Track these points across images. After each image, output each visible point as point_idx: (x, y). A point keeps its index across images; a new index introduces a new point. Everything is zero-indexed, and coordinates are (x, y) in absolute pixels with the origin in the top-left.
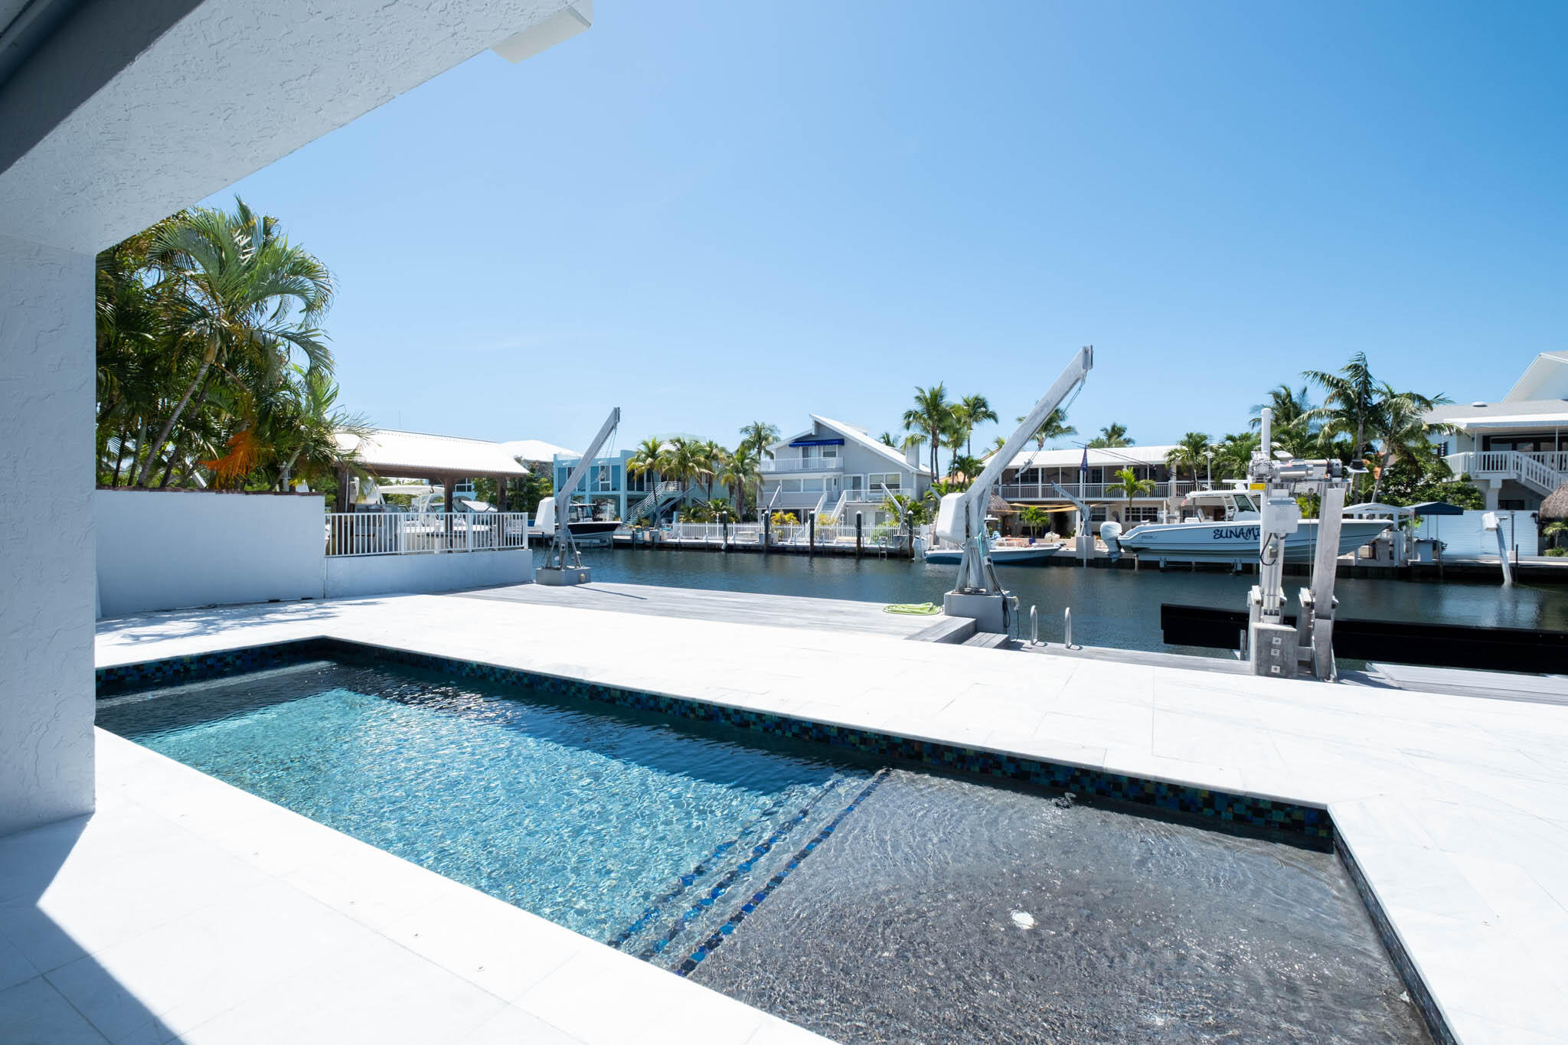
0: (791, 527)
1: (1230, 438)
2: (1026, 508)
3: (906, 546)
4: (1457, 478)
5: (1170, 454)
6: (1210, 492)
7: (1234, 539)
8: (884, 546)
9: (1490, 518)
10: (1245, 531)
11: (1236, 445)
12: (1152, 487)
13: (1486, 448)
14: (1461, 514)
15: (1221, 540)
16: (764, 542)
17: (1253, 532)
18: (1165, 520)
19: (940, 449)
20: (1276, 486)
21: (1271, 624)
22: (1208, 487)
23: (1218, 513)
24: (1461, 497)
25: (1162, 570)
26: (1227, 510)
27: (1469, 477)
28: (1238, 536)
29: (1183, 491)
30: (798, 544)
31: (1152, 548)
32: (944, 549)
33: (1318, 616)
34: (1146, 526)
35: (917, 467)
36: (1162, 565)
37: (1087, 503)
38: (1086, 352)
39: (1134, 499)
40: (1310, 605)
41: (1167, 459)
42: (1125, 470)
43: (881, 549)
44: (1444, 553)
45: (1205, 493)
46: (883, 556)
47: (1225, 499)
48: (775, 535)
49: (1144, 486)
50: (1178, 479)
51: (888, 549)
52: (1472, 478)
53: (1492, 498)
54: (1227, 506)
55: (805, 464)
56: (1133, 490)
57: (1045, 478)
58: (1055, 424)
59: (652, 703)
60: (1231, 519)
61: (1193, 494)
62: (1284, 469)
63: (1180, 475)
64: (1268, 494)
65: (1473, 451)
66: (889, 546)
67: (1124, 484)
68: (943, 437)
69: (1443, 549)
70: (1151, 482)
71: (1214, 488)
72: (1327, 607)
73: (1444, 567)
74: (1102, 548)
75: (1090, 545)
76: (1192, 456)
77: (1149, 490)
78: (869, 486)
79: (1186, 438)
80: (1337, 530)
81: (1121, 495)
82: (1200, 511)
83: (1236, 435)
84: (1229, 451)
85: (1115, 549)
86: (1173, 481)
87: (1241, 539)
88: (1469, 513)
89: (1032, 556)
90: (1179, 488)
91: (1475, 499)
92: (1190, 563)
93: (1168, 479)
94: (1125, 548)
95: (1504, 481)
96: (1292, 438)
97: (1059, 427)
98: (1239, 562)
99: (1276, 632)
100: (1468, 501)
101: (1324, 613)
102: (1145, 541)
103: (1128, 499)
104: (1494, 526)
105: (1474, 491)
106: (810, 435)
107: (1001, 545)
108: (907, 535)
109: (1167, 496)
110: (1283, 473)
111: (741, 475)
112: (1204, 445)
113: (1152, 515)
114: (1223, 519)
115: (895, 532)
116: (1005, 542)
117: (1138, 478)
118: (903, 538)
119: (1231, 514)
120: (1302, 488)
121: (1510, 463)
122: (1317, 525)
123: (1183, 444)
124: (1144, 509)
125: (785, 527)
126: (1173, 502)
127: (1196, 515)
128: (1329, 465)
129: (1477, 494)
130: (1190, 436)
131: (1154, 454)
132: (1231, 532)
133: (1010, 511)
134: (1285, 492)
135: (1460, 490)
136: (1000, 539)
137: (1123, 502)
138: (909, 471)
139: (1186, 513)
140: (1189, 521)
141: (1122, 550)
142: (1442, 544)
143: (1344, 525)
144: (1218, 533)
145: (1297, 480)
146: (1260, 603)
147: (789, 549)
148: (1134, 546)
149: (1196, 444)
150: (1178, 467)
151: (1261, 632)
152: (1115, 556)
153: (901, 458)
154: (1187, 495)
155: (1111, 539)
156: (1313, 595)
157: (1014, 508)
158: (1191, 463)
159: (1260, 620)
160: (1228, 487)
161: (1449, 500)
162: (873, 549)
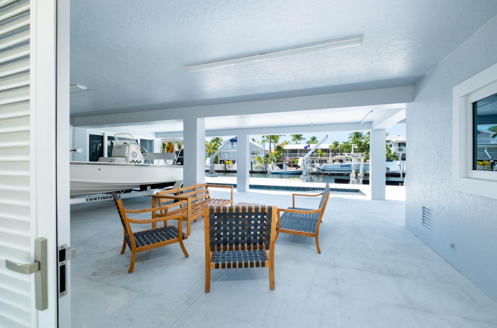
0: (231, 165)
1: (344, 143)
2: (296, 160)
3: (265, 170)
4: (393, 153)
5: (330, 146)
6: (340, 156)
7: (345, 167)
8: (258, 170)
9: (398, 162)
10: (347, 165)
11: (345, 144)
12: (326, 154)
13: (399, 146)
14: (393, 161)
15: (342, 168)
16: (224, 169)
17: (349, 166)
18: (329, 163)
19: (272, 143)
20: (354, 157)
21: (354, 179)
22: (339, 155)
23: (341, 161)
24: (393, 157)
25: (329, 175)
26: (344, 160)
27: (395, 153)
28: (346, 167)
29: (333, 156)
30: (234, 170)
31: (327, 169)
32: (275, 171)
33: (361, 178)
34: (324, 164)
35: (264, 148)
36: (329, 174)
37: (310, 158)
38: (327, 135)
39: (322, 158)
40: (359, 176)
41: (329, 147)
42: (319, 150)
43: (258, 171)
44: (389, 170)
45: (339, 157)
46: (258, 173)
47: (343, 158)
48: (227, 167)
49: (324, 154)
50: (332, 153)
51: (260, 171)
52: (396, 153)
53: (400, 158)
54: (343, 159)
55: (232, 147)
56: (321, 155)
57: (299, 152)
58: (300, 137)
59: (278, 187)
60: (344, 163)
61: (336, 157)
62: (356, 155)
63: (332, 151)
64: (353, 158)
65: (396, 147)
66: (260, 170)
67: (319, 154)
68: (272, 140)
69: (389, 169)
70: (326, 153)
71: (341, 155)
72: (362, 177)
73: (389, 173)
74: (315, 170)
75: (312, 169)
76: (335, 147)
77: (325, 155)
78: (251, 154)
79: (334, 142)
80: (363, 164)
81: (318, 157)
82: (337, 161)
83: (345, 142)
84: (344, 146)
85: (318, 170)
86: (331, 153)
87: (347, 167)
88: (394, 161)
89: (298, 172)
90: (332, 155)
91: (396, 158)
92: (335, 173)
93: (329, 153)
94: (321, 170)
95: (402, 154)
96: (358, 143)
97: (301, 138)
98: (346, 173)
99: (354, 180)
100: (395, 158)
101: (361, 177)
102: (325, 168)
103: (320, 158)
104: (399, 164)
105: (396, 156)
106: (234, 139)
107: (289, 169)
108: (265, 167)
109: (329, 157)
110: (355, 155)
111: (215, 150)
112: (338, 144)
113: (325, 161)
114: (342, 163)
115: (262, 166)
116: (290, 169)
117: (322, 152)
118: (264, 168)
119: (344, 161)
120: (358, 158)
121: (404, 150)
122: (360, 164)
123: (333, 144)
124: (323, 160)
125: (229, 165)
126: (331, 159)
127: (336, 162)
128: (362, 154)
129: (397, 157)
130: (335, 142)
131: (326, 146)
132: (344, 166)
133: (291, 161)
134: (356, 158)
135: (393, 156)
136: (289, 168)
137: (318, 158)
138: (262, 149)
139: (334, 161)
140: (335, 163)
141: (320, 170)
142: (389, 168)
143: (364, 164)
144: (342, 166)
145: (358, 156)
146: (352, 176)
147: (231, 171)
148: (323, 169)
149: (336, 144)
150: (332, 149)
151: (352, 180)
152: (318, 172)
153: (260, 146)
154: (335, 157)
155: (317, 168)
156: (360, 175)
157: (291, 160)
158: (335, 148)
159: (352, 179)
160: (343, 155)
161: (391, 158)
162: (256, 171)
